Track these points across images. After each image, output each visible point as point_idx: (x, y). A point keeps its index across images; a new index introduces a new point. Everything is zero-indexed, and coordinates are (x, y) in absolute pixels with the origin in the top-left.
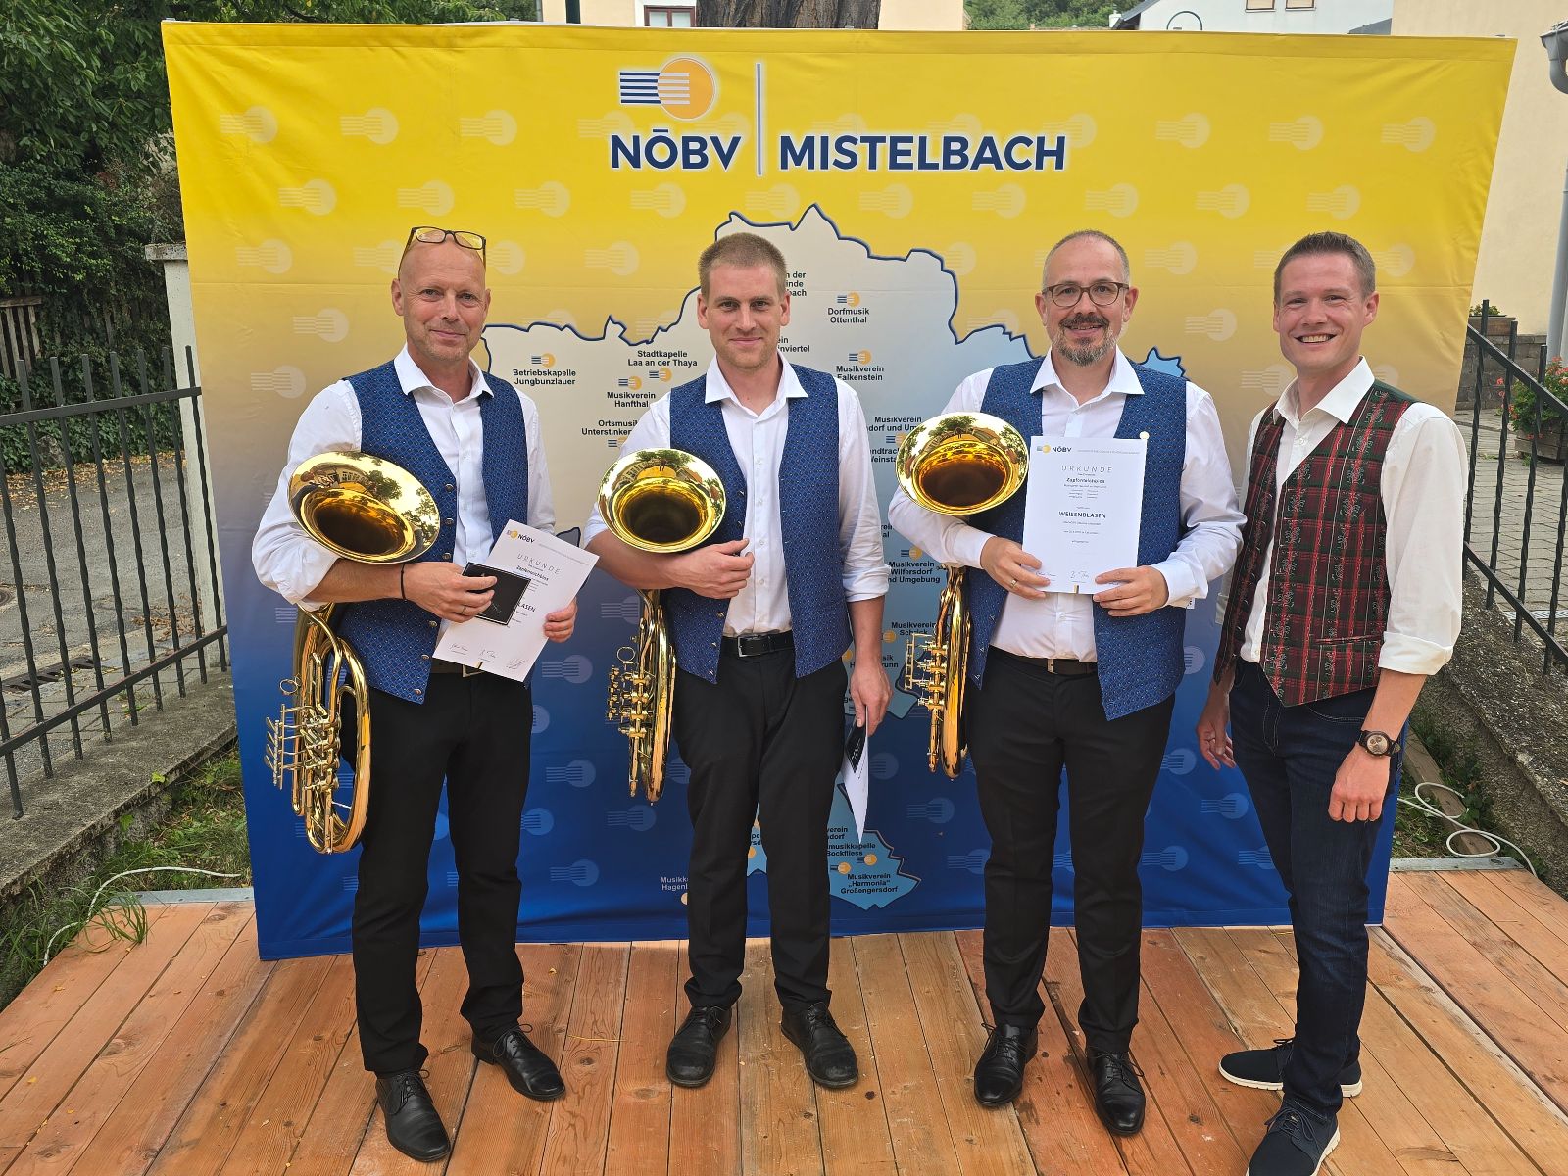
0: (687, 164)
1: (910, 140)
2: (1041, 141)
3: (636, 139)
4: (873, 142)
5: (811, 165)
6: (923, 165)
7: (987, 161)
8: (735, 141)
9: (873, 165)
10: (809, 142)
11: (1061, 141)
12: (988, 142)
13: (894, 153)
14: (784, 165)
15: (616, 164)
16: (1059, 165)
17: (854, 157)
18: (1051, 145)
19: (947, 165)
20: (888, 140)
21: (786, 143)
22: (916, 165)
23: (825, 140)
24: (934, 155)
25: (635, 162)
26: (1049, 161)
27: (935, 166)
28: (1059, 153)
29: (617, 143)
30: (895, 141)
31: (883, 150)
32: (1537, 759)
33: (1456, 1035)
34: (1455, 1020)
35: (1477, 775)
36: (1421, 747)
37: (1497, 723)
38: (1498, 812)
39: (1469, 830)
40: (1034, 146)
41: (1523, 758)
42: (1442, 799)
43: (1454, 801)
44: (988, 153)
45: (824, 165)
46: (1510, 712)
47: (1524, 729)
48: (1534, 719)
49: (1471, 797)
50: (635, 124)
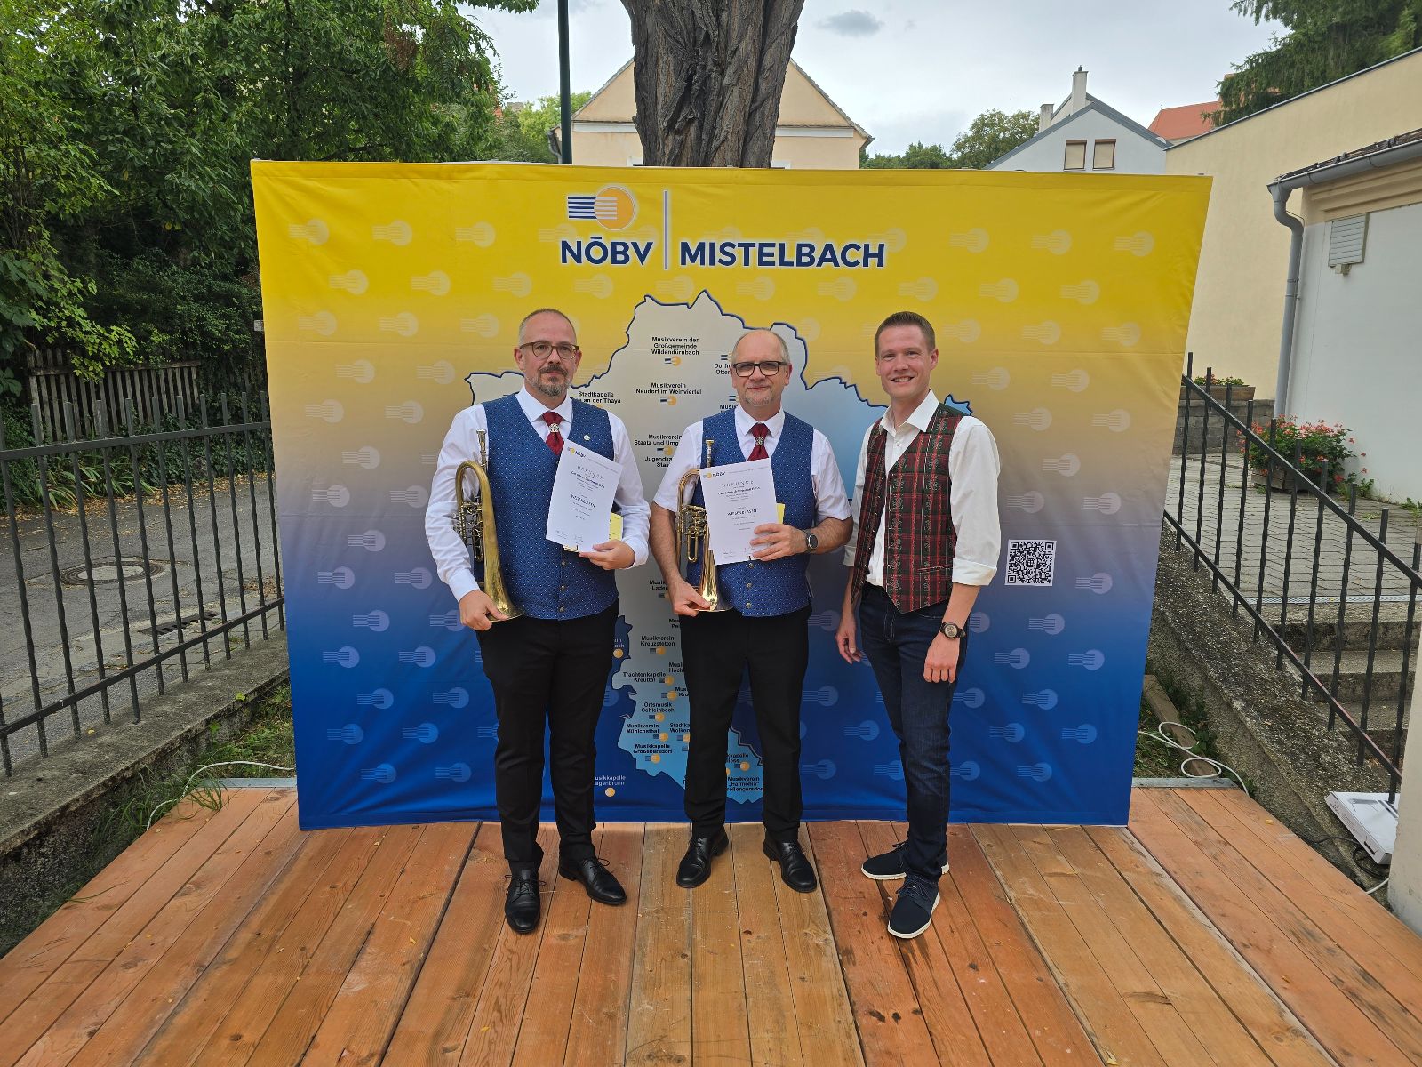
0: (615, 261)
1: (773, 245)
2: (867, 247)
3: (579, 244)
4: (746, 246)
5: (703, 262)
6: (782, 263)
7: (828, 260)
8: (649, 245)
9: (747, 263)
10: (701, 247)
11: (881, 247)
12: (829, 247)
13: (761, 254)
14: (683, 262)
15: (564, 261)
16: (880, 264)
17: (733, 258)
18: (874, 250)
19: (800, 263)
20: (757, 246)
21: (685, 247)
22: (777, 263)
23: (712, 245)
24: (791, 256)
25: (578, 259)
26: (873, 261)
27: (791, 264)
28: (880, 256)
29: (565, 246)
30: (762, 246)
31: (754, 252)
32: (1247, 705)
33: (1177, 910)
34: (1178, 899)
35: (1205, 715)
36: (1164, 695)
37: (1219, 678)
38: (1220, 745)
39: (1200, 758)
40: (862, 249)
41: (1237, 704)
42: (1179, 734)
43: (1188, 736)
44: (829, 255)
45: (712, 262)
46: (1229, 669)
47: (1238, 683)
48: (1247, 675)
49: (1200, 733)
50: (578, 233)
